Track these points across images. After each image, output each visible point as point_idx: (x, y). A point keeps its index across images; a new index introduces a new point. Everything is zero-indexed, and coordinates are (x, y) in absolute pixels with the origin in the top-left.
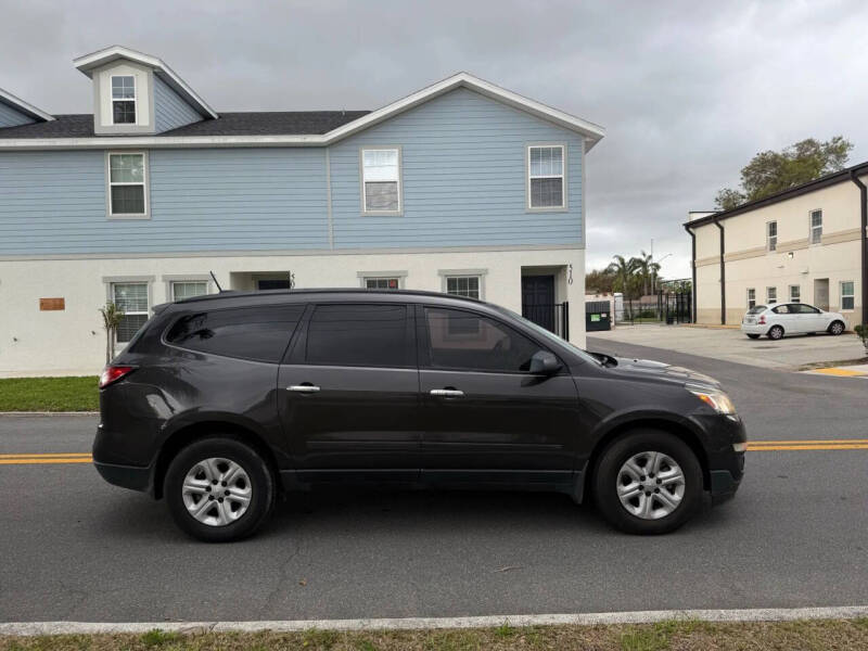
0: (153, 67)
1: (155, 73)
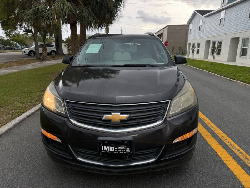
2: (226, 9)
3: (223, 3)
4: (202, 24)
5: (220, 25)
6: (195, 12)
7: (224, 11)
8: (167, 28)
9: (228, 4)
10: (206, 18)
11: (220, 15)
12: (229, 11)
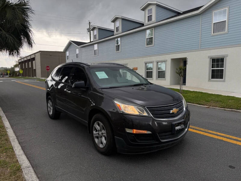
0: (156, 4)
1: (157, 5)
2: (98, 43)
3: (95, 39)
4: (78, 52)
5: (95, 54)
6: (70, 42)
7: (97, 45)
8: (39, 53)
9: (99, 40)
10: (82, 49)
11: (94, 47)
12: (100, 45)
